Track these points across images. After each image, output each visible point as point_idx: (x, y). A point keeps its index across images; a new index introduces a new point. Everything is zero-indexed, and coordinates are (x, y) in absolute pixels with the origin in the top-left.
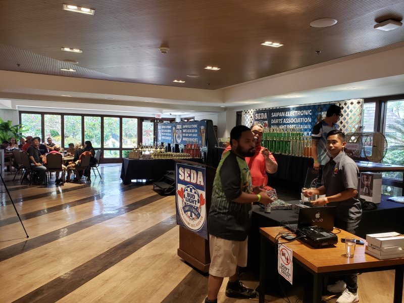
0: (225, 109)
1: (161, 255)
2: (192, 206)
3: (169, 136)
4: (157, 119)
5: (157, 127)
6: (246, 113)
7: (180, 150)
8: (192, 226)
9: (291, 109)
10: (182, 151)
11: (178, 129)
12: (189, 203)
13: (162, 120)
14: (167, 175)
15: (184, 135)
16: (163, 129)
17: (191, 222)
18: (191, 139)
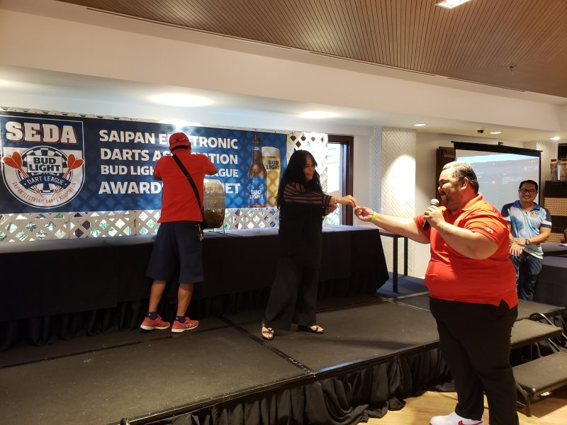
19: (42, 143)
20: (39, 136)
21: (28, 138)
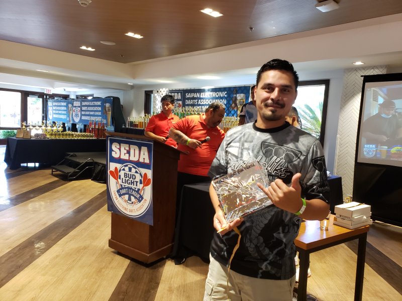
0: (132, 87)
1: (85, 248)
2: (131, 188)
3: (64, 114)
4: (47, 95)
5: (47, 104)
6: (158, 92)
7: (79, 130)
8: (131, 211)
9: (206, 90)
10: (81, 131)
11: (75, 107)
12: (126, 184)
13: (53, 96)
14: (68, 157)
15: (83, 113)
16: (55, 106)
17: (130, 207)
18: (93, 118)
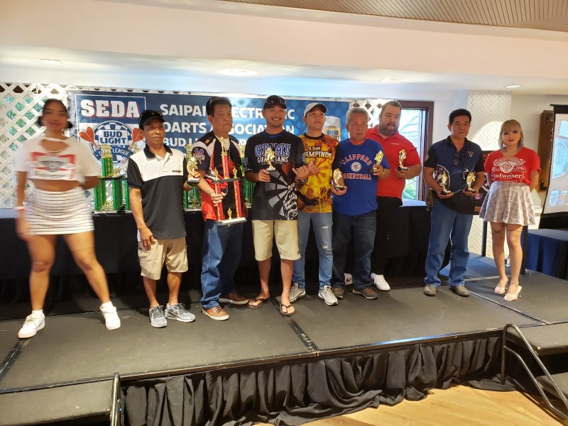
19: (110, 118)
20: (108, 112)
21: (99, 114)
